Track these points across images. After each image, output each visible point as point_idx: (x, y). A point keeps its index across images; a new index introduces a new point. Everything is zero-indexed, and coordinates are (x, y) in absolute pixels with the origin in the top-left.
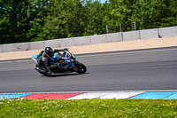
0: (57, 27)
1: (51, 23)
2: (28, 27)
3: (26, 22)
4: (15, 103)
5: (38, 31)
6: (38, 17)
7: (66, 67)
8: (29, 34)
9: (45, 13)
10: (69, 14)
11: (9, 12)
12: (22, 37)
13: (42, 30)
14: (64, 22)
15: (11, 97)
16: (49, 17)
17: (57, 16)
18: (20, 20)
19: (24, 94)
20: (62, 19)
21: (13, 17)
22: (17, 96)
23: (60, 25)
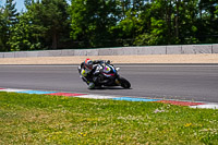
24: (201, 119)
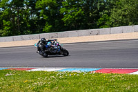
0: (121, 17)
1: (116, 14)
2: (98, 17)
3: (96, 13)
4: (88, 76)
5: (105, 20)
6: (106, 9)
7: (55, 52)
8: (99, 22)
9: (112, 6)
10: (130, 7)
11: (83, 6)
12: (93, 25)
13: (109, 20)
14: (126, 13)
15: (86, 70)
16: (114, 9)
17: (120, 8)
18: (92, 11)
19: (96, 69)
20: (125, 11)
21: (86, 9)
22: (90, 70)
23: (123, 15)
24: (33, 78)
